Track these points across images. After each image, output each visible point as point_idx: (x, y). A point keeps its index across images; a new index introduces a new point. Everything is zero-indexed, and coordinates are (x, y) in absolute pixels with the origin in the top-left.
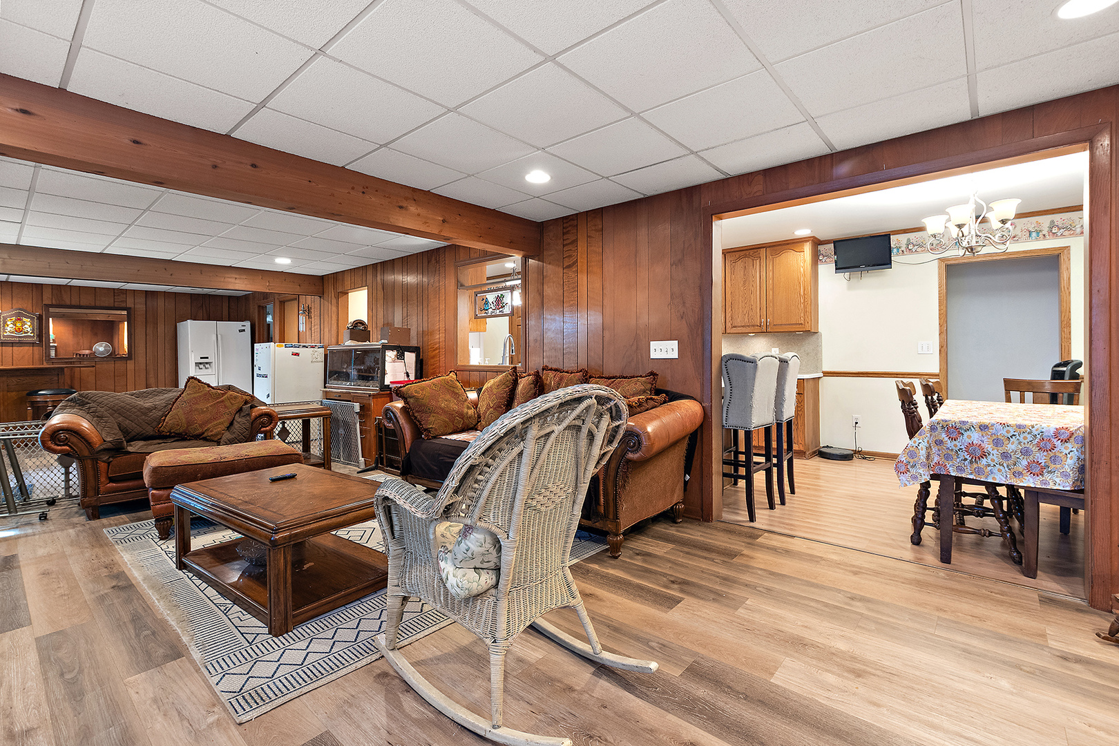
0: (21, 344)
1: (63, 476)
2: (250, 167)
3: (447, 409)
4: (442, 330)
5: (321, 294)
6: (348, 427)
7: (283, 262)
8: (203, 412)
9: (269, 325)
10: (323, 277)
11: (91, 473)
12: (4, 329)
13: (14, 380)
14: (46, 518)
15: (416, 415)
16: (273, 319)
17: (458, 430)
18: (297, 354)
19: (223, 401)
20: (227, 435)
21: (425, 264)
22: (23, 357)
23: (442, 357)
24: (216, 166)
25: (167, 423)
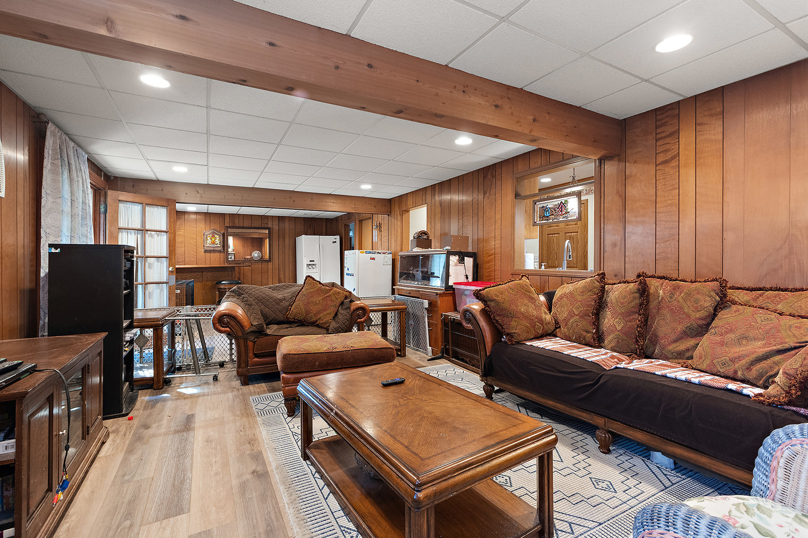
0: (214, 251)
1: (229, 345)
2: (367, 68)
3: (527, 315)
4: (498, 237)
5: (389, 213)
6: (417, 319)
7: (366, 189)
8: (316, 304)
9: (351, 238)
10: (390, 201)
11: (243, 349)
12: (206, 242)
13: (210, 274)
14: (217, 380)
15: (497, 318)
16: (354, 233)
17: (539, 336)
18: (373, 259)
19: (330, 296)
20: (333, 325)
21: (481, 180)
22: (215, 259)
23: (498, 263)
24: (338, 67)
25: (292, 311)
